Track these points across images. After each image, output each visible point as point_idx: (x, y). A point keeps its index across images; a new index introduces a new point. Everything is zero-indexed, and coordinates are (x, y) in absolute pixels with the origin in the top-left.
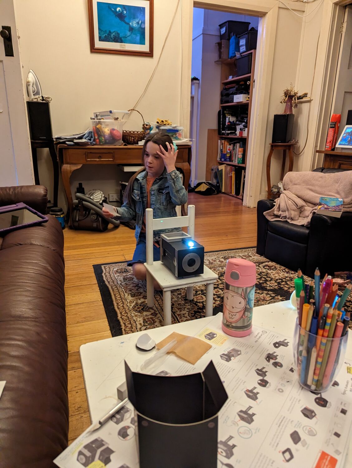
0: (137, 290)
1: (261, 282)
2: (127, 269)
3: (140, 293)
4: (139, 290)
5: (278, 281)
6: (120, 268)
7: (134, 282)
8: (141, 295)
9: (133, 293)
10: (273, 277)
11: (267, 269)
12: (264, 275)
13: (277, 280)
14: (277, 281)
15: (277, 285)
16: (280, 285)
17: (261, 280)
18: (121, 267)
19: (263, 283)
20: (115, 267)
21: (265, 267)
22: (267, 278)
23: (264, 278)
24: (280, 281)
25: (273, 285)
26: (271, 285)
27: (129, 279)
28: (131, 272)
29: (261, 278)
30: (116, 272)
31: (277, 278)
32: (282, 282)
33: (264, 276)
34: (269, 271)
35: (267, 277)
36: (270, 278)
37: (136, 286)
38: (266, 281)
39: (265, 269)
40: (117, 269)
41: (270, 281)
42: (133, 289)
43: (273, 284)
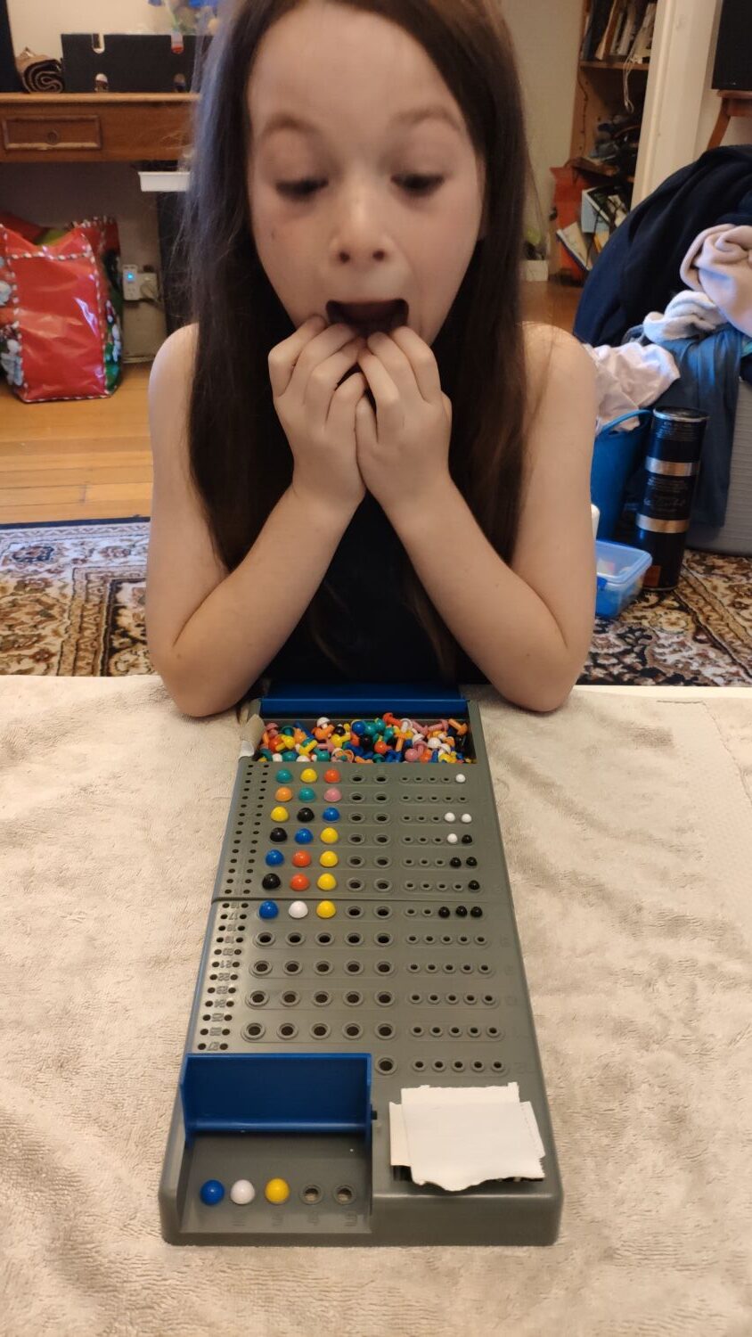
0: (35, 626)
2: (52, 550)
3: (35, 639)
4: (40, 626)
6: (33, 545)
7: (44, 599)
8: (36, 645)
9: (13, 635)
18: (39, 538)
20: (18, 540)
27: (36, 587)
28: (57, 561)
30: (11, 558)
37: (38, 613)
40: (19, 546)
42: (22, 623)
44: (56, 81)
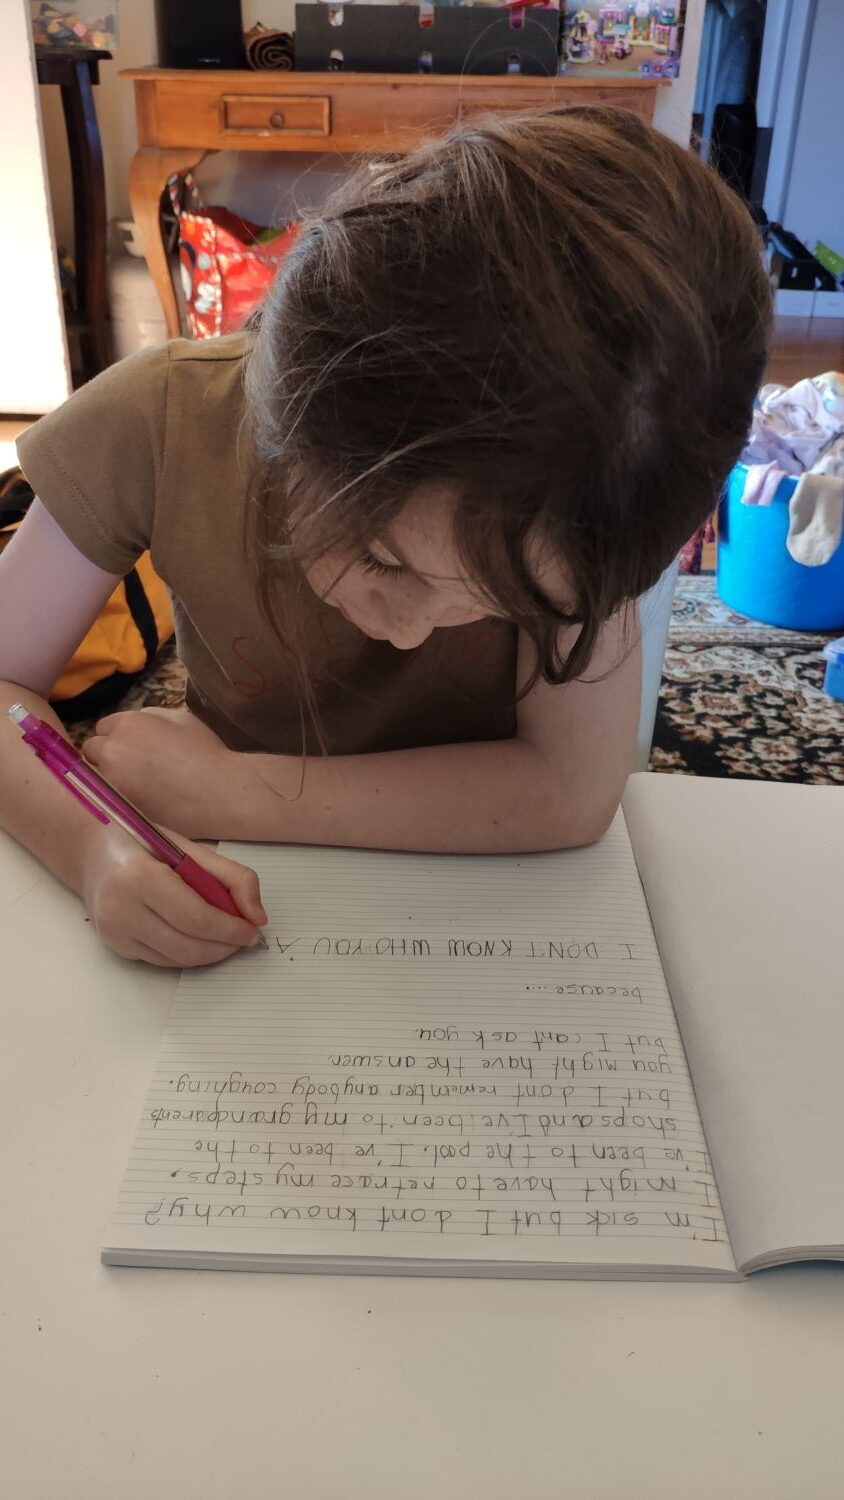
1: (733, 733)
5: (815, 743)
10: (805, 719)
11: (806, 682)
12: (768, 706)
13: (815, 736)
14: (809, 741)
15: (794, 761)
16: (804, 765)
17: (735, 726)
19: (732, 741)
21: (808, 673)
22: (770, 723)
23: (761, 719)
24: (825, 743)
25: (773, 757)
26: (763, 756)
29: (746, 715)
31: (821, 728)
32: (828, 750)
33: (763, 711)
34: (809, 693)
35: (779, 718)
36: (787, 721)
38: (762, 731)
39: (802, 678)
41: (776, 737)
43: (778, 753)
44: (286, 58)
